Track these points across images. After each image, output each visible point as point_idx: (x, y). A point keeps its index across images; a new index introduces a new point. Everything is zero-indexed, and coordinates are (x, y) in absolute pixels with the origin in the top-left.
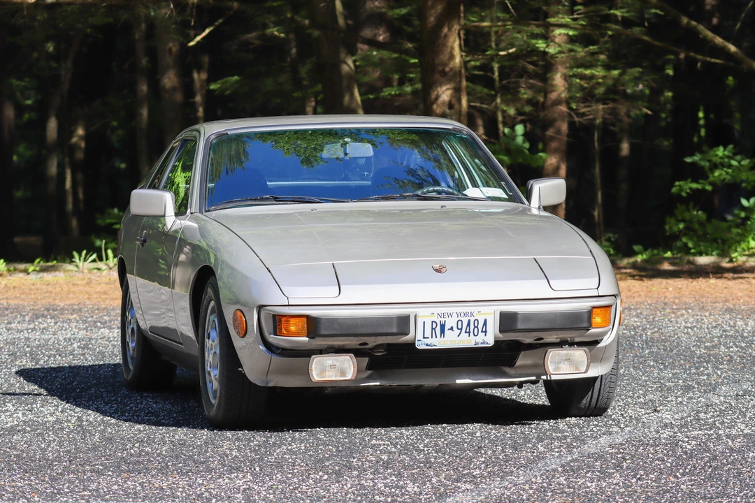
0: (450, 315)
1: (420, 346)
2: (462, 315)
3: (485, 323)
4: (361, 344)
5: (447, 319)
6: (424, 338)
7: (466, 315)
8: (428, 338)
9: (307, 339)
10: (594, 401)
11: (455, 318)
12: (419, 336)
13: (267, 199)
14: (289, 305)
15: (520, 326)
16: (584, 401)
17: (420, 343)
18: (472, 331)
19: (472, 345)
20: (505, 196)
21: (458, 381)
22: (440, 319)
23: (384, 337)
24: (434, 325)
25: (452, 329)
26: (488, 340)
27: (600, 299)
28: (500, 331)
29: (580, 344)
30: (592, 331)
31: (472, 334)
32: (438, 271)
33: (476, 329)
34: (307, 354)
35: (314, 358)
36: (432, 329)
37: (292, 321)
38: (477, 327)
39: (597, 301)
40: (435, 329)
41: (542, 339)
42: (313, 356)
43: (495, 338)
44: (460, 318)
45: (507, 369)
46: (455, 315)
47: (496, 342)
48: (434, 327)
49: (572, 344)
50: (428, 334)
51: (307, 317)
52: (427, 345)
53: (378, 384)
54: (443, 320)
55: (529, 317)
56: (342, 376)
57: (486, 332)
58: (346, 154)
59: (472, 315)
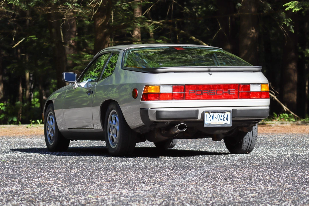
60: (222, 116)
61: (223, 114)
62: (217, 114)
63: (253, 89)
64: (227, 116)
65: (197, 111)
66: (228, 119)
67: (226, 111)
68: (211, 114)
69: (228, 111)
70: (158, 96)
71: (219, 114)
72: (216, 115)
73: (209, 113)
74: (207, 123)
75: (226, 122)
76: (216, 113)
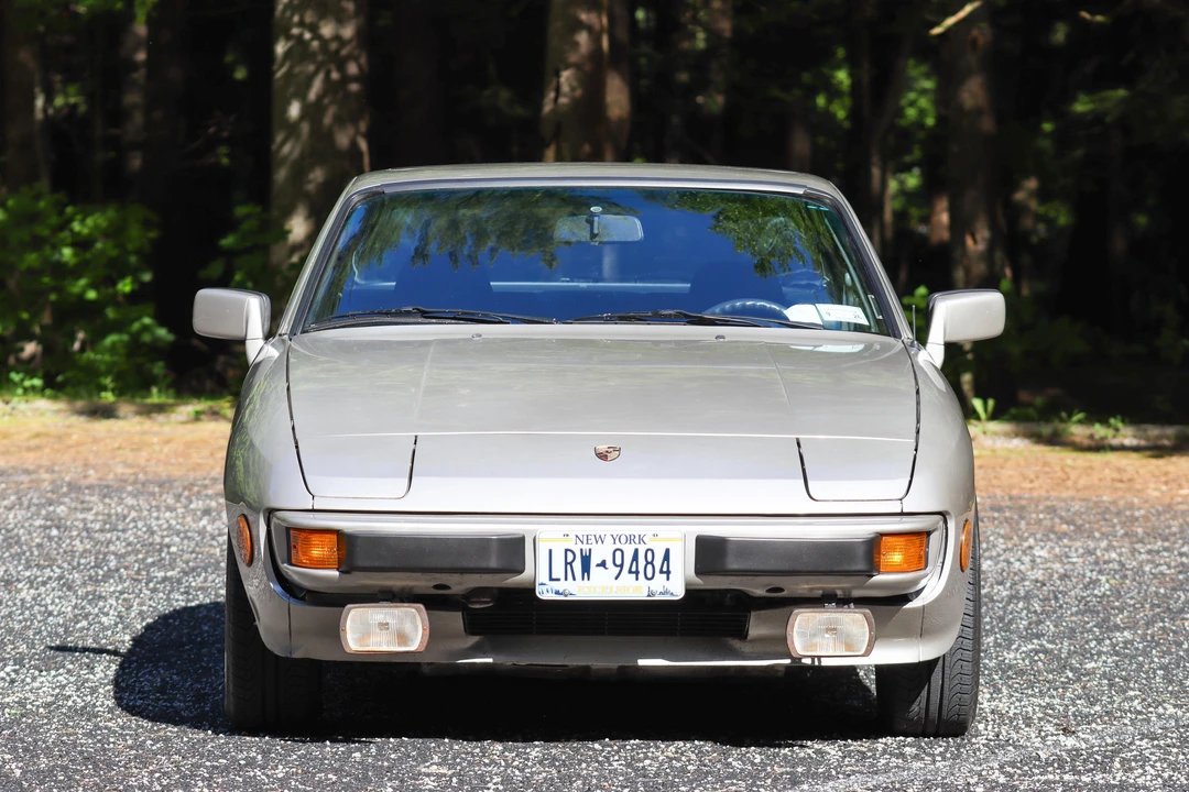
0: (600, 539)
1: (545, 593)
2: (623, 539)
3: (667, 557)
4: (436, 587)
5: (594, 547)
6: (552, 581)
7: (630, 539)
8: (558, 580)
9: (337, 573)
10: (934, 708)
11: (609, 547)
12: (543, 577)
13: (408, 313)
14: (313, 510)
15: (733, 564)
16: (915, 708)
17: (544, 588)
18: (641, 569)
19: (642, 595)
20: (864, 321)
21: (642, 662)
22: (580, 546)
23: (477, 576)
24: (570, 558)
25: (603, 564)
26: (673, 587)
27: (905, 519)
28: (698, 572)
29: (862, 602)
30: (878, 578)
31: (641, 575)
32: (602, 456)
33: (649, 567)
34: (337, 600)
35: (350, 610)
36: (566, 563)
37: (315, 539)
38: (652, 563)
39: (900, 522)
40: (571, 563)
41: (781, 590)
42: (349, 606)
43: (687, 585)
44: (618, 546)
45: (736, 644)
46: (609, 540)
47: (688, 591)
48: (569, 560)
49: (844, 601)
50: (558, 571)
51: (338, 532)
52: (557, 593)
53: (490, 660)
54: (586, 547)
55: (749, 548)
56: (400, 645)
57: (668, 572)
58: (593, 236)
59: (641, 540)
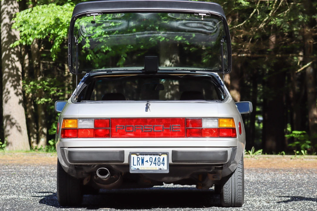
60: (155, 160)
61: (157, 157)
62: (149, 156)
63: (207, 125)
64: (163, 160)
65: (123, 152)
66: (164, 164)
67: (161, 152)
68: (140, 156)
69: (164, 153)
70: (76, 133)
71: (151, 156)
72: (147, 158)
73: (137, 155)
74: (135, 168)
75: (161, 166)
76: (147, 155)
